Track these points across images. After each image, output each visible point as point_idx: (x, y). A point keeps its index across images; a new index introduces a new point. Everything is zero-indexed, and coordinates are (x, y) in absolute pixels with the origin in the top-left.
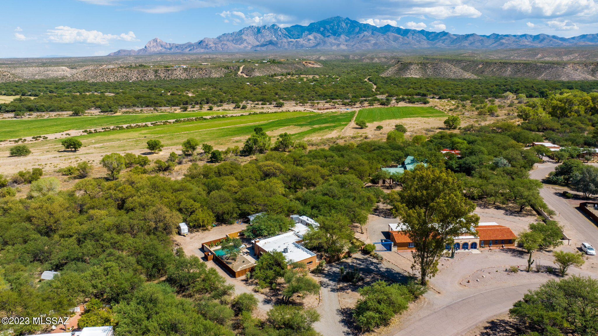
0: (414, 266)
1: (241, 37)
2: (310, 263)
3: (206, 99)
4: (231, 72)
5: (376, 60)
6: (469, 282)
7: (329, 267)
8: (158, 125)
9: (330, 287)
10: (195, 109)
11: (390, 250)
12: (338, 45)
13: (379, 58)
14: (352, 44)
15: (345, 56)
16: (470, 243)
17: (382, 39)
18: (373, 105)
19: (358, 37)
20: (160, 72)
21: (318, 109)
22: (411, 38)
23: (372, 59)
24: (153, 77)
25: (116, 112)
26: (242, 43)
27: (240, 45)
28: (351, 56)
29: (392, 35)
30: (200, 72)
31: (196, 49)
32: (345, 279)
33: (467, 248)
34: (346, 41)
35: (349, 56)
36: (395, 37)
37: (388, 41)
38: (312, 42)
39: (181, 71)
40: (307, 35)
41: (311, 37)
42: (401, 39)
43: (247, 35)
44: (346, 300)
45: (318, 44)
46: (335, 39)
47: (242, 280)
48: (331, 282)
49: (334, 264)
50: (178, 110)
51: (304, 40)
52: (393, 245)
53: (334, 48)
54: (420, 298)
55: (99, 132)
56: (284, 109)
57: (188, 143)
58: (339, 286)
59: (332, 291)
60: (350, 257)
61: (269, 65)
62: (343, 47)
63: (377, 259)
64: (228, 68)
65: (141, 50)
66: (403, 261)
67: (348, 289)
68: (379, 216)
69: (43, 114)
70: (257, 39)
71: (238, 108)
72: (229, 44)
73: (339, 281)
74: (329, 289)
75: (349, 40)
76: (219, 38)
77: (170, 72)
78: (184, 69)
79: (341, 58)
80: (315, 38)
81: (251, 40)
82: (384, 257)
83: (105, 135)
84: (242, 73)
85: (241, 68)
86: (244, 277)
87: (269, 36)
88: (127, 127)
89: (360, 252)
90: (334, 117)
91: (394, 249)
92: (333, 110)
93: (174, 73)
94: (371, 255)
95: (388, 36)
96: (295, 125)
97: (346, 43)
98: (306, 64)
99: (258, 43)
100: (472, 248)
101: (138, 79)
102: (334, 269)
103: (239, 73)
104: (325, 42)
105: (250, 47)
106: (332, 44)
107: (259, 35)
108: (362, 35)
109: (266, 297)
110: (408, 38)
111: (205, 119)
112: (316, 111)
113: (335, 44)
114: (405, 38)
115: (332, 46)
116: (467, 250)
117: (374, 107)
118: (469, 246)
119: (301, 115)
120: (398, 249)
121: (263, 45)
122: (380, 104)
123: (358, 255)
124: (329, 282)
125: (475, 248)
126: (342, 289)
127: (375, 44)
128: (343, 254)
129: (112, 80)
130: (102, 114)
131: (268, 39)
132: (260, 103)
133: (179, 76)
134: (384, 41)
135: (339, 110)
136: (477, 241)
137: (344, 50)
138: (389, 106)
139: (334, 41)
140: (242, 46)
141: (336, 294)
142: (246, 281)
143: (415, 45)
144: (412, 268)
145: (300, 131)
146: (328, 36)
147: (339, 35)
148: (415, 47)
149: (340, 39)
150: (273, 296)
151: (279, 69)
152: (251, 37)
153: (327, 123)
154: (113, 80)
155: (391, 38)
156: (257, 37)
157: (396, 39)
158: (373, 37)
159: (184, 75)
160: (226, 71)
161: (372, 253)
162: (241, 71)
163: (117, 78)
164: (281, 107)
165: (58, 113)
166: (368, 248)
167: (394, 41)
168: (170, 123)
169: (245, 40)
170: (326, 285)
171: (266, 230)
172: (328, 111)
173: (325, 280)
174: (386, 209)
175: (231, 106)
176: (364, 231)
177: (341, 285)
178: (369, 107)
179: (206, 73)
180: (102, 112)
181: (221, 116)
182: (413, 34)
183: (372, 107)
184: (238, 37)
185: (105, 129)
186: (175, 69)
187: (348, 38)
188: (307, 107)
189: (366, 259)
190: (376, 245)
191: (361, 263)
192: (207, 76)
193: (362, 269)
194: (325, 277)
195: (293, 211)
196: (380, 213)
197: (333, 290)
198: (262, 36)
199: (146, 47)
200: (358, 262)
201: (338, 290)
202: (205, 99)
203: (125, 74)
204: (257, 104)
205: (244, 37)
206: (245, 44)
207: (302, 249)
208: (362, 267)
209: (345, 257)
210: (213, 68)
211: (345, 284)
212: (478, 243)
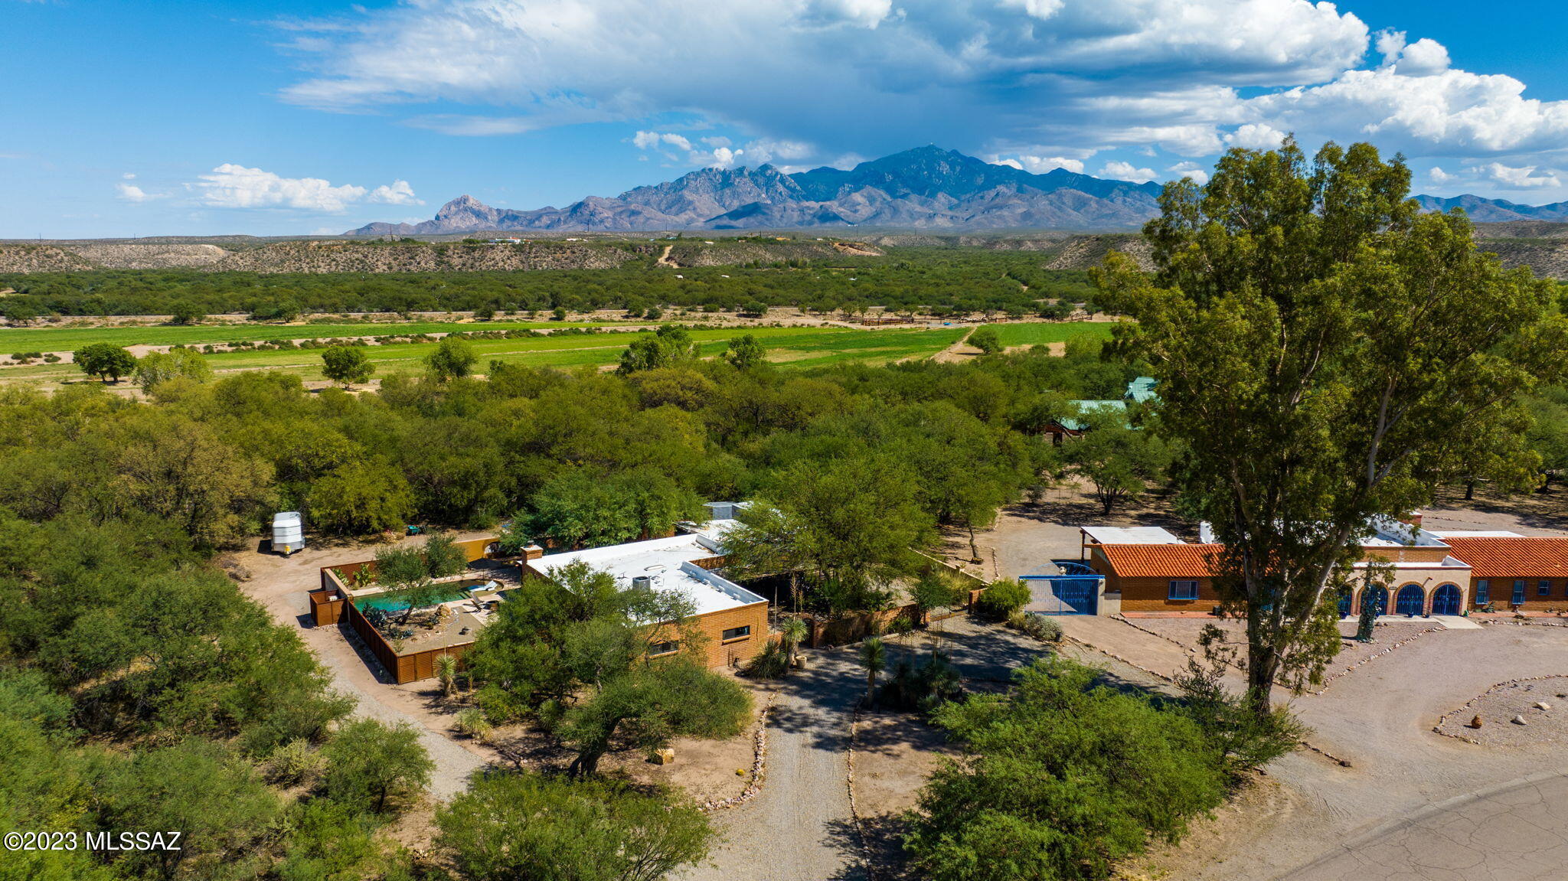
0: (1217, 634)
1: (682, 197)
2: (740, 631)
3: (552, 296)
4: (641, 258)
5: (1029, 245)
6: (1475, 725)
7: (821, 661)
8: (395, 343)
9: (815, 729)
10: (514, 318)
11: (1092, 609)
12: (931, 217)
13: (1036, 241)
14: (966, 215)
15: (947, 239)
16: (1429, 589)
17: (1043, 203)
18: (1019, 318)
19: (982, 198)
20: (450, 253)
21: (864, 322)
22: (1119, 201)
23: (1019, 243)
24: (432, 264)
25: (292, 318)
26: (681, 210)
27: (677, 214)
28: (962, 239)
29: (1069, 193)
30: (558, 255)
31: (565, 222)
32: (885, 700)
33: (1418, 611)
34: (951, 208)
35: (957, 239)
36: (1079, 198)
37: (1060, 208)
38: (865, 211)
39: (507, 252)
40: (849, 193)
41: (857, 197)
42: (1094, 205)
43: (696, 191)
44: (886, 784)
45: (877, 215)
46: (922, 204)
47: (423, 694)
48: (821, 713)
49: (845, 648)
50: (467, 319)
51: (841, 205)
52: (1102, 589)
53: (920, 224)
54: (1252, 785)
55: (219, 352)
56: (766, 320)
57: (442, 354)
58: (854, 728)
59: (817, 746)
60: (921, 627)
61: (742, 244)
62: (941, 222)
63: (1038, 638)
64: (632, 248)
65: (424, 224)
66: (1151, 647)
67: (896, 741)
68: (1040, 520)
69: (91, 319)
70: (720, 201)
71: (638, 316)
72: (651, 212)
73: (862, 708)
74: (809, 735)
75: (958, 206)
76: (624, 198)
77: (477, 254)
78: (514, 246)
79: (937, 242)
80: (871, 200)
81: (705, 206)
82: (1068, 633)
83: (232, 358)
84: (667, 260)
85: (667, 250)
86: (432, 683)
87: (749, 193)
88: (302, 345)
89: (965, 613)
90: (908, 336)
91: (1109, 605)
92: (907, 326)
93: (489, 255)
94: (1010, 626)
95: (1060, 196)
96: (789, 348)
97: (950, 213)
98: (841, 249)
99: (723, 211)
100: (1438, 609)
101: (390, 268)
102: (844, 667)
103: (662, 260)
104: (895, 211)
105: (702, 220)
106: (912, 215)
107: (727, 191)
108: (993, 193)
109: (497, 759)
110: (1112, 201)
111: (535, 335)
112: (857, 326)
113: (921, 215)
114: (1105, 201)
115: (915, 220)
116: (1417, 619)
117: (1024, 321)
118: (1427, 603)
119: (812, 331)
120: (1123, 609)
121: (735, 215)
122: (1041, 316)
123: (959, 624)
124: (811, 711)
125: (1453, 610)
126: (869, 740)
127: (1027, 216)
128: (892, 615)
129: (323, 270)
130: (253, 322)
131: (749, 201)
132: (700, 308)
133: (501, 264)
134: (1049, 207)
135: (925, 326)
136: (1462, 580)
137: (945, 229)
138: (1067, 320)
139: (918, 208)
140: (683, 218)
141: (837, 758)
142: (438, 695)
143: (1131, 220)
144: (1205, 641)
145: (803, 358)
146: (904, 196)
147: (933, 195)
148: (1131, 224)
149: (936, 204)
150: (534, 755)
151: (768, 256)
152: (706, 197)
153: (887, 345)
154: (325, 271)
155: (1068, 201)
156: (721, 197)
157: (1080, 205)
158: (1020, 199)
159: (515, 261)
160: (629, 255)
161: (1018, 615)
162: (666, 255)
163: (337, 265)
164: (757, 316)
165: (133, 318)
166: (998, 594)
167: (1076, 209)
168: (431, 339)
169: (690, 203)
170: (798, 719)
171: (580, 518)
172: (892, 326)
173: (797, 703)
174: (1068, 505)
175: (617, 314)
176: (981, 555)
177: (867, 724)
178: (1009, 322)
179: (572, 257)
180: (254, 318)
181: (584, 330)
182: (1125, 194)
183: (1017, 322)
184: (675, 194)
185: (237, 345)
186: (492, 247)
187: (955, 201)
188: (833, 318)
189: (989, 639)
190: (1031, 585)
191: (964, 648)
192: (575, 267)
193: (967, 670)
194: (796, 693)
195: (720, 488)
196: (1044, 512)
197: (825, 743)
198: (735, 195)
199: (437, 218)
200: (956, 646)
201: (846, 743)
202: (547, 294)
203: (360, 256)
204: (690, 310)
205: (688, 195)
206: (690, 214)
207: (715, 584)
208: (968, 661)
209: (896, 627)
210: (591, 247)
211: (887, 721)
212: (1465, 588)
